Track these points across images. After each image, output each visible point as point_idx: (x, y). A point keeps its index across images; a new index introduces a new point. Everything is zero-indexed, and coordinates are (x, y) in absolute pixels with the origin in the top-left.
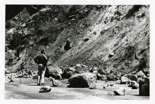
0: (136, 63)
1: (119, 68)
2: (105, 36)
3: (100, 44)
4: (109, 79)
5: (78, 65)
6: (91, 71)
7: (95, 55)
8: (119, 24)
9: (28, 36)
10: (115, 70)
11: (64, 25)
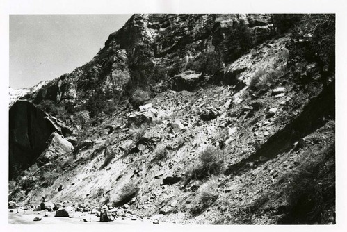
0: (103, 200)
1: (92, 203)
2: (85, 181)
4: (84, 211)
5: (66, 201)
7: (77, 195)
9: (34, 181)
10: (89, 204)
11: (59, 174)
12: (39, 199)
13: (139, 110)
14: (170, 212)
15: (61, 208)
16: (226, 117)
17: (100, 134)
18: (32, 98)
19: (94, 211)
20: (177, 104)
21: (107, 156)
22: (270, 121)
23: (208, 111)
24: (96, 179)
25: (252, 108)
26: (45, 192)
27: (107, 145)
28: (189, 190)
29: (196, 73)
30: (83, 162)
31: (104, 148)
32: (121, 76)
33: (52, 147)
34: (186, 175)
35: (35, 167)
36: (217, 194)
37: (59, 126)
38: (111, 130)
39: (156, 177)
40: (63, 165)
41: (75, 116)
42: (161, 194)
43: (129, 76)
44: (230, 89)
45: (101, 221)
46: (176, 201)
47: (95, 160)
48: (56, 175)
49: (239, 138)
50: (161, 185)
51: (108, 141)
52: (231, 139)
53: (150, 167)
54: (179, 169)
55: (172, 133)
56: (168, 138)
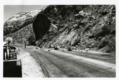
0: (69, 44)
1: (65, 45)
2: (63, 38)
3: (62, 40)
4: (63, 48)
5: (57, 45)
6: (60, 46)
7: (60, 43)
8: (65, 36)
9: (47, 39)
10: (64, 46)
11: (54, 37)
12: (49, 44)
13: (79, 13)
14: (91, 47)
15: (56, 47)
16: (111, 13)
17: (66, 23)
18: (43, 13)
19: (66, 48)
20: (93, 10)
21: (69, 30)
23: (104, 11)
26: (50, 42)
27: (69, 26)
28: (98, 40)
30: (61, 32)
31: (68, 27)
33: (51, 28)
34: (97, 35)
35: (46, 35)
36: (108, 41)
37: (52, 21)
38: (70, 21)
39: (86, 36)
40: (55, 33)
41: (57, 17)
42: (88, 41)
45: (69, 51)
46: (93, 44)
47: (65, 31)
48: (53, 37)
50: (88, 39)
51: (69, 25)
52: (114, 21)
53: (84, 33)
54: (94, 33)
55: (91, 21)
56: (90, 22)
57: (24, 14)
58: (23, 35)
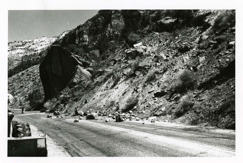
0: (115, 108)
1: (108, 110)
2: (102, 97)
3: (100, 100)
4: (104, 115)
5: (91, 110)
6: (96, 112)
7: (98, 106)
8: (108, 92)
9: (69, 98)
10: (106, 111)
11: (84, 93)
12: (73, 109)
13: (133, 47)
14: (161, 115)
15: (89, 114)
16: (197, 49)
17: (108, 65)
18: (59, 43)
19: (110, 115)
20: (160, 42)
21: (115, 80)
22: (230, 51)
23: (183, 46)
24: (109, 95)
25: (216, 42)
26: (76, 104)
28: (173, 100)
29: (173, 18)
30: (99, 84)
31: (112, 74)
32: (118, 24)
33: (77, 75)
34: (170, 91)
35: (67, 89)
36: (193, 102)
37: (80, 61)
38: (115, 62)
39: (149, 93)
40: (86, 87)
41: (89, 54)
42: (153, 103)
43: (123, 24)
44: (199, 29)
45: (116, 121)
46: (165, 108)
47: (107, 82)
48: (82, 93)
49: (207, 64)
50: (153, 98)
52: (201, 64)
53: (145, 86)
54: (165, 87)
55: (158, 62)
56: (156, 66)
57: (20, 46)
58: (16, 88)
